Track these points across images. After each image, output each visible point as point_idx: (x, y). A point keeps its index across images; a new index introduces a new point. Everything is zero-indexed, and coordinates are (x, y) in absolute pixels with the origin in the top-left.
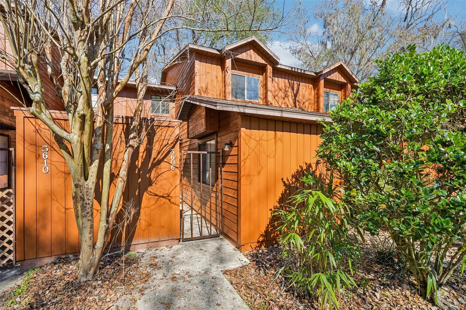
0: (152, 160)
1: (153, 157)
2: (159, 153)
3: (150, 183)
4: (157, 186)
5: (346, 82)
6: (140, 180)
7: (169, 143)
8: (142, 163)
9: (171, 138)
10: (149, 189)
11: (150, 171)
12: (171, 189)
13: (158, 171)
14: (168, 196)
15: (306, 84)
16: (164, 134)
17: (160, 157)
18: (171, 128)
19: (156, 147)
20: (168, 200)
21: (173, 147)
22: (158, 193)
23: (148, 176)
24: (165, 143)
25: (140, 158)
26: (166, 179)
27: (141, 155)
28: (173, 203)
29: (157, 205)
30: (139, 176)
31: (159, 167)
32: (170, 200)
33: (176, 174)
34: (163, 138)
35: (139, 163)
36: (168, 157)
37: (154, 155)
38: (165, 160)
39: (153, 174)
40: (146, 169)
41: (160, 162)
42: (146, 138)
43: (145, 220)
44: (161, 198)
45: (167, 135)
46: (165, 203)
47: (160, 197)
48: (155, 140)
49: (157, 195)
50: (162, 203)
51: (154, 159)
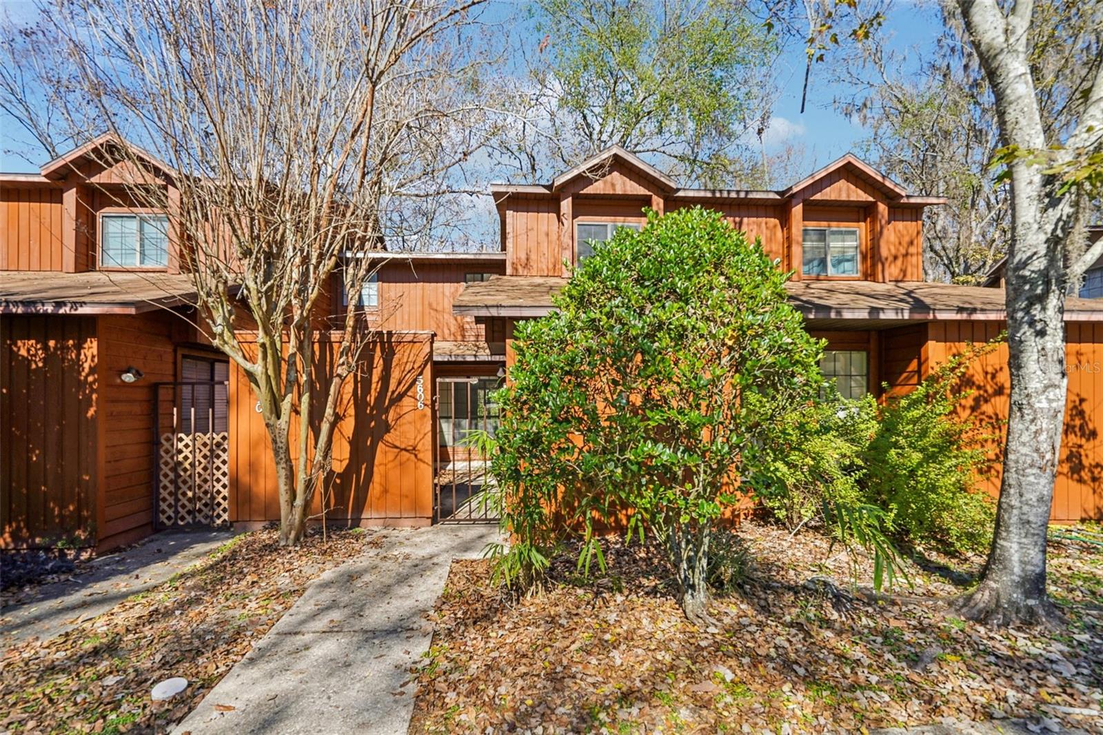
0: (389, 394)
1: (391, 390)
2: (399, 383)
3: (388, 429)
4: (398, 433)
5: (871, 199)
6: (373, 424)
7: (416, 366)
8: (376, 399)
9: (418, 359)
10: (387, 437)
11: (387, 411)
12: (418, 439)
13: (398, 410)
14: (414, 449)
15: (760, 219)
16: (406, 354)
17: (401, 389)
18: (418, 344)
19: (395, 375)
20: (413, 456)
21: (421, 374)
22: (397, 444)
23: (384, 417)
24: (409, 367)
25: (373, 391)
26: (410, 423)
27: (374, 386)
28: (421, 460)
29: (397, 462)
30: (372, 417)
31: (400, 404)
32: (416, 456)
33: (425, 415)
34: (405, 360)
35: (371, 399)
36: (412, 390)
37: (392, 387)
38: (409, 393)
39: (392, 415)
40: (382, 407)
41: (401, 396)
42: (381, 361)
43: (381, 484)
44: (404, 452)
45: (412, 355)
46: (408, 460)
47: (402, 450)
48: (394, 364)
49: (396, 447)
50: (404, 459)
51: (393, 392)
